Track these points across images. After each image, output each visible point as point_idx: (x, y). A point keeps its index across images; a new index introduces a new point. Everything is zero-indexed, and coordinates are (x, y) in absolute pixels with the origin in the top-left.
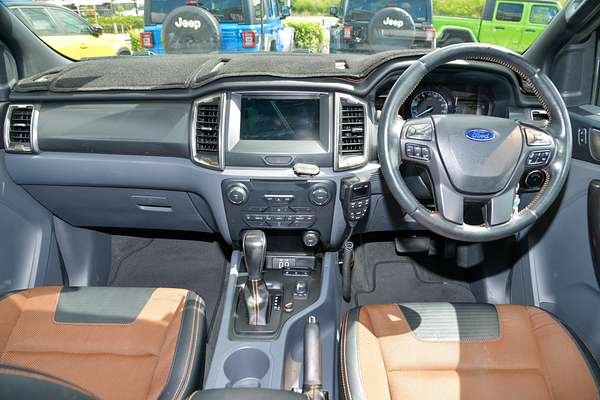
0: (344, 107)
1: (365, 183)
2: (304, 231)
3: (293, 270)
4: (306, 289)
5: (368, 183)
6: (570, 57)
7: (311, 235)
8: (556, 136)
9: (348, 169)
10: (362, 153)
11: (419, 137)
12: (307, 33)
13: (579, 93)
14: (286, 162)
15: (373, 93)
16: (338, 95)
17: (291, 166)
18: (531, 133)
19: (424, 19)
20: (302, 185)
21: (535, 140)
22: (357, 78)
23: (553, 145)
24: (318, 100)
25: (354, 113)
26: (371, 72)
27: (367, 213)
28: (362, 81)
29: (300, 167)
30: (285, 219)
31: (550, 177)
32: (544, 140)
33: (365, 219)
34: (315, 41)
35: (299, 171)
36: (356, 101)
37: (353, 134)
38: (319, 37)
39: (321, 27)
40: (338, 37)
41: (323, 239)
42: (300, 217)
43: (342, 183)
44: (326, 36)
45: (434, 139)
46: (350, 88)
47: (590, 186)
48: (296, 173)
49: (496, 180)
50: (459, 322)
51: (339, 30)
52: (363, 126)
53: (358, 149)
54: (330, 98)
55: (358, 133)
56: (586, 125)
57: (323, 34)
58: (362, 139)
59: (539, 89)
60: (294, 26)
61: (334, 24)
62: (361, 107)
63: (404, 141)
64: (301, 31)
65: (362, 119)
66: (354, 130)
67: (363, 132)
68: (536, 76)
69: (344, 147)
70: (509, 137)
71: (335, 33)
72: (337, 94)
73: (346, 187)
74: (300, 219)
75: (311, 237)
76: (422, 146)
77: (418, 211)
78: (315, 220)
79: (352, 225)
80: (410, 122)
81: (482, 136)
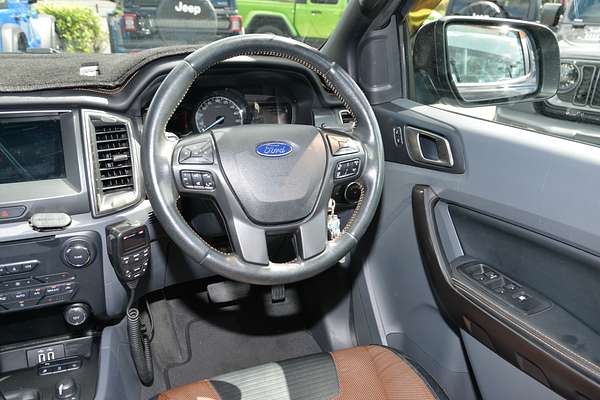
0: (98, 128)
1: (139, 228)
2: (64, 306)
3: (54, 365)
4: (74, 389)
5: (144, 228)
6: (373, 47)
7: (77, 309)
8: (364, 142)
9: (114, 212)
10: (132, 188)
11: (197, 160)
12: (74, 22)
13: (389, 86)
14: (17, 213)
15: (137, 106)
16: (86, 113)
17: (27, 218)
18: (334, 140)
19: (225, 3)
20: (48, 243)
21: (341, 148)
22: (110, 88)
23: (362, 152)
24: (58, 121)
25: (114, 134)
26: (129, 79)
27: (149, 267)
28: (119, 91)
29: (40, 219)
30: (30, 295)
31: (365, 190)
32: (352, 147)
33: (146, 276)
34: (88, 33)
35: (40, 224)
36: (114, 118)
37: (116, 163)
38: (94, 28)
39: (95, 14)
40: (117, 28)
41: (96, 311)
42: (53, 289)
43: (108, 231)
44: (104, 28)
45: (216, 162)
46: (103, 101)
47: (413, 192)
48: (35, 228)
49: (301, 202)
50: (289, 386)
51: (117, 19)
52: (127, 151)
53: (126, 183)
54: (75, 118)
55: (123, 162)
56: (400, 123)
57: (98, 24)
58: (130, 168)
59: (339, 87)
60: (53, 13)
61: (111, 11)
62: (123, 126)
63: (177, 168)
64: (66, 21)
65: (126, 142)
66: (116, 158)
67: (129, 159)
68: (332, 71)
69: (106, 183)
70: (310, 148)
71: (113, 24)
72: (83, 110)
73: (112, 237)
74: (54, 290)
75: (77, 313)
76: (202, 172)
77: (209, 256)
78: (76, 288)
79: (131, 286)
80: (185, 142)
81: (277, 150)
